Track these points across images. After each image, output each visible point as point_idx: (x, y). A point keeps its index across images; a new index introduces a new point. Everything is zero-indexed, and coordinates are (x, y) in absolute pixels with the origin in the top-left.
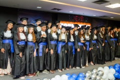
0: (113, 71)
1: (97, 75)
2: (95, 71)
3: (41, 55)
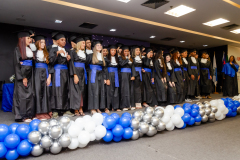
1: (154, 115)
2: (149, 110)
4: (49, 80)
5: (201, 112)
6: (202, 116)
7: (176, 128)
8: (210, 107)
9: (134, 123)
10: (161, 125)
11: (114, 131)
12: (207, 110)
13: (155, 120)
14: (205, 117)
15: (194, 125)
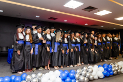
0: (102, 69)
1: (87, 72)
2: (85, 68)
3: (36, 53)
4: (32, 52)
5: (113, 69)
6: (113, 71)
7: (99, 78)
8: (118, 66)
9: (77, 76)
10: (91, 77)
11: (66, 81)
12: (117, 68)
13: (88, 74)
14: (115, 72)
15: (109, 76)
